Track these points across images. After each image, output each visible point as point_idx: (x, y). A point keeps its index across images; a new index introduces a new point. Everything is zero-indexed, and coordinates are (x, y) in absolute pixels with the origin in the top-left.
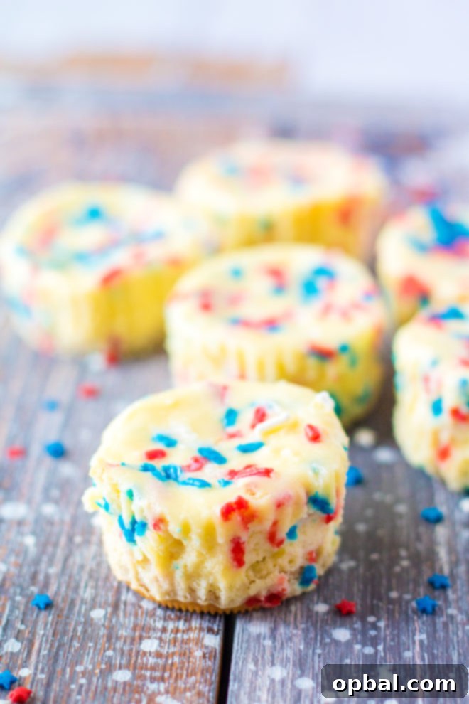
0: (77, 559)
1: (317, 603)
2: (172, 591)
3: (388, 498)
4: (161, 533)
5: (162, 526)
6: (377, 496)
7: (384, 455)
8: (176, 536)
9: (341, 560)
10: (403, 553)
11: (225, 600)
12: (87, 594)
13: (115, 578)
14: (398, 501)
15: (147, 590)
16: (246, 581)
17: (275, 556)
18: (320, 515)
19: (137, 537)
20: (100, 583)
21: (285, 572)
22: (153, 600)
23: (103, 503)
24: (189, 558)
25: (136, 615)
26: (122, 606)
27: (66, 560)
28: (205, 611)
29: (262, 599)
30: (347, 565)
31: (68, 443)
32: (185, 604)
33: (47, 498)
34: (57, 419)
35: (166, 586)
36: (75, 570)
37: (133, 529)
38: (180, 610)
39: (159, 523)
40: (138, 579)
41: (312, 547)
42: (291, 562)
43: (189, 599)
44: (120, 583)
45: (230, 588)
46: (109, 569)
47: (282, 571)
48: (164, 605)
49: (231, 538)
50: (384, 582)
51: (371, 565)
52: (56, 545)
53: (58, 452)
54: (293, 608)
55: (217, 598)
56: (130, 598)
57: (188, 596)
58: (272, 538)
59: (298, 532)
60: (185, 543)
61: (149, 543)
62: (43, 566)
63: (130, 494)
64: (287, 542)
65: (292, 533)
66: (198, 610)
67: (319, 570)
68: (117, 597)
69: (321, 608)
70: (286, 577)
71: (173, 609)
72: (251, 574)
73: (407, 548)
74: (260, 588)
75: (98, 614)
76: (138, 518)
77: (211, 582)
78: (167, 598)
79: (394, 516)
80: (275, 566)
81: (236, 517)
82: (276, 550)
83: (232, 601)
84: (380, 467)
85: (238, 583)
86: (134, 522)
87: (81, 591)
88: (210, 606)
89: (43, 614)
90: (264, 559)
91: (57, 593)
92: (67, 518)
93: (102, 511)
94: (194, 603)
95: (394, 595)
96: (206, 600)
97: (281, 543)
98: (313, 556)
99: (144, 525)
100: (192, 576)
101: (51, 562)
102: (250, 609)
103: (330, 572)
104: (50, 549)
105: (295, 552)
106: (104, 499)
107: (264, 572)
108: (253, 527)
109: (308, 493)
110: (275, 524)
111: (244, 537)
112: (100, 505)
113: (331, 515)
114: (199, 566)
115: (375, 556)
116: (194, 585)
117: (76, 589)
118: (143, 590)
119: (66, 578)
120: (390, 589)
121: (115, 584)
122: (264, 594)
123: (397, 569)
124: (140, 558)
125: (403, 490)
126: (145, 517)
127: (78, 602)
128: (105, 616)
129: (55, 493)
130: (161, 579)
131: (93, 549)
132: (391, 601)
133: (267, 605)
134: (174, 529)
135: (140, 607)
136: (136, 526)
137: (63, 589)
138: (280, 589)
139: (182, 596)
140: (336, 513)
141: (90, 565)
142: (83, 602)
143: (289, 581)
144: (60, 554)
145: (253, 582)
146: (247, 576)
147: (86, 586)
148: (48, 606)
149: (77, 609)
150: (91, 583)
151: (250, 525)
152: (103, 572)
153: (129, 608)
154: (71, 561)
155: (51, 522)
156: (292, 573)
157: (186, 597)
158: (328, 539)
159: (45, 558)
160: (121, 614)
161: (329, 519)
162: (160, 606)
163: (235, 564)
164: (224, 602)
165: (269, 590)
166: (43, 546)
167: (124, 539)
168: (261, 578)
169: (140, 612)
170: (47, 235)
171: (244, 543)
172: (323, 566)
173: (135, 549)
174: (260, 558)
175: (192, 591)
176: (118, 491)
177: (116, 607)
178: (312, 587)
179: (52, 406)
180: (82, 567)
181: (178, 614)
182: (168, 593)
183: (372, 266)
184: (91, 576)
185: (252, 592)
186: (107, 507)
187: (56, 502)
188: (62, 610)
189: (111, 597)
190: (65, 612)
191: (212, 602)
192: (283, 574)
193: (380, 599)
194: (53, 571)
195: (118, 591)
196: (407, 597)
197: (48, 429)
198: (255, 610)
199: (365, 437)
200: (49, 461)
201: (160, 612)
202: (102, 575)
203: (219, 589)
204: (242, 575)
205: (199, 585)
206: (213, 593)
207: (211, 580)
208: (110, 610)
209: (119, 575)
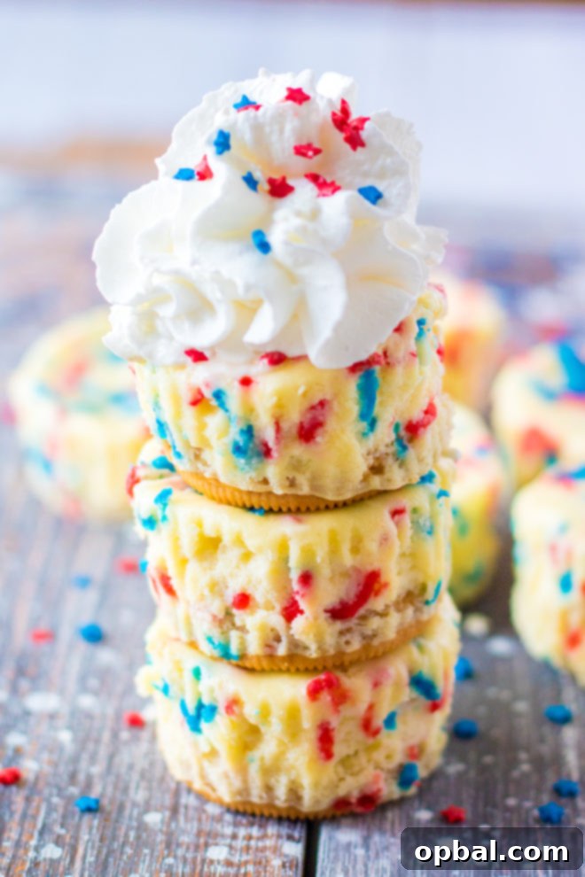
0: (124, 758)
1: (419, 809)
2: (245, 791)
3: (505, 695)
4: (233, 718)
5: (236, 709)
6: (492, 692)
7: (500, 646)
8: (253, 720)
9: (448, 763)
10: (523, 756)
11: (310, 801)
12: (140, 796)
13: (172, 778)
14: (516, 698)
15: (214, 790)
16: (335, 778)
17: (370, 749)
18: (424, 702)
19: (204, 725)
20: (155, 784)
21: (382, 769)
22: (220, 802)
23: (161, 685)
24: (268, 748)
25: (200, 820)
26: (182, 810)
27: (111, 757)
28: (284, 814)
29: (353, 800)
30: (455, 768)
31: (106, 625)
32: (260, 806)
33: (83, 688)
34: (91, 597)
35: (237, 784)
36: (123, 770)
37: (198, 715)
38: (253, 815)
39: (233, 705)
40: (203, 776)
41: (414, 741)
42: (388, 757)
43: (265, 801)
44: (178, 784)
45: (316, 785)
46: (165, 768)
47: (377, 767)
48: (233, 808)
49: (319, 723)
50: (500, 787)
51: (483, 769)
52: (98, 741)
53: (94, 636)
54: (390, 815)
55: (299, 798)
56: (191, 801)
57: (264, 795)
58: (367, 726)
59: (398, 721)
60: (263, 729)
61: (219, 731)
62: (83, 765)
63: (197, 673)
64: (384, 732)
65: (390, 721)
66: (275, 814)
67: (422, 772)
68: (176, 799)
69: (424, 816)
70: (383, 775)
71: (244, 814)
72: (340, 770)
73: (528, 750)
74: (351, 787)
75: (153, 819)
76: (206, 701)
77: (293, 777)
78: (239, 799)
79: (512, 716)
80: (369, 761)
81: (326, 697)
82: (371, 741)
83: (317, 802)
84: (495, 660)
85: (325, 781)
86: (200, 706)
87: (132, 792)
88: (290, 808)
89: (87, 818)
90: (356, 753)
91: (102, 795)
92: (110, 711)
93: (159, 695)
94: (271, 805)
95: (511, 802)
96: (286, 801)
97: (376, 733)
98: (415, 752)
99: (213, 709)
100: (269, 771)
101: (93, 759)
102: (338, 813)
103: (435, 775)
104: (91, 746)
105: (394, 745)
106: (163, 679)
107: (356, 769)
108: (346, 710)
109: (410, 672)
110: (371, 707)
111: (334, 722)
112: (157, 687)
113: (438, 701)
114: (279, 757)
115: (488, 759)
116: (272, 781)
117: (126, 790)
118: (207, 790)
119: (111, 779)
120: (506, 795)
121: (173, 786)
122: (355, 795)
123: (515, 774)
124: (206, 749)
125: (524, 686)
126: (215, 700)
127: (128, 805)
128: (162, 822)
129: (93, 682)
130: (232, 775)
131: (144, 746)
132: (508, 809)
133: (359, 810)
134: (250, 711)
135: (204, 811)
136: (203, 711)
137: (110, 790)
138: (374, 788)
139: (257, 796)
140: (443, 701)
141: (141, 764)
142: (134, 805)
143: (386, 780)
144: (103, 752)
145: (342, 779)
146: (336, 772)
147: (138, 787)
148: (92, 809)
149: (127, 812)
150: (143, 784)
151: (341, 708)
152: (158, 773)
153: (191, 813)
154: (117, 760)
155: (89, 716)
156: (389, 771)
157: (261, 797)
158: (432, 732)
159: (85, 757)
160: (181, 818)
161: (435, 707)
162: (228, 810)
163: (323, 755)
164: (308, 804)
165: (361, 791)
166: (83, 742)
167: (187, 727)
168: (354, 774)
169: (204, 817)
170: (76, 372)
171: (333, 730)
172: (426, 766)
173: (200, 738)
174: (351, 751)
175: (269, 789)
176: (180, 670)
177: (175, 810)
178: (413, 790)
179: (84, 582)
180: (131, 767)
181: (251, 819)
182: (240, 793)
183: (486, 415)
184: (143, 776)
185: (342, 791)
186: (166, 690)
187: (96, 693)
188: (109, 813)
189: (168, 801)
190: (114, 815)
191: (293, 804)
192: (378, 772)
193: (495, 806)
194: (96, 770)
195: (177, 794)
196: (528, 804)
197: (79, 609)
198: (344, 816)
199: (477, 625)
200: (83, 646)
201: (228, 817)
202: (155, 774)
203: (301, 786)
204: (331, 769)
205: (278, 781)
206: (295, 793)
207: (293, 775)
208: (167, 814)
209: (178, 773)
